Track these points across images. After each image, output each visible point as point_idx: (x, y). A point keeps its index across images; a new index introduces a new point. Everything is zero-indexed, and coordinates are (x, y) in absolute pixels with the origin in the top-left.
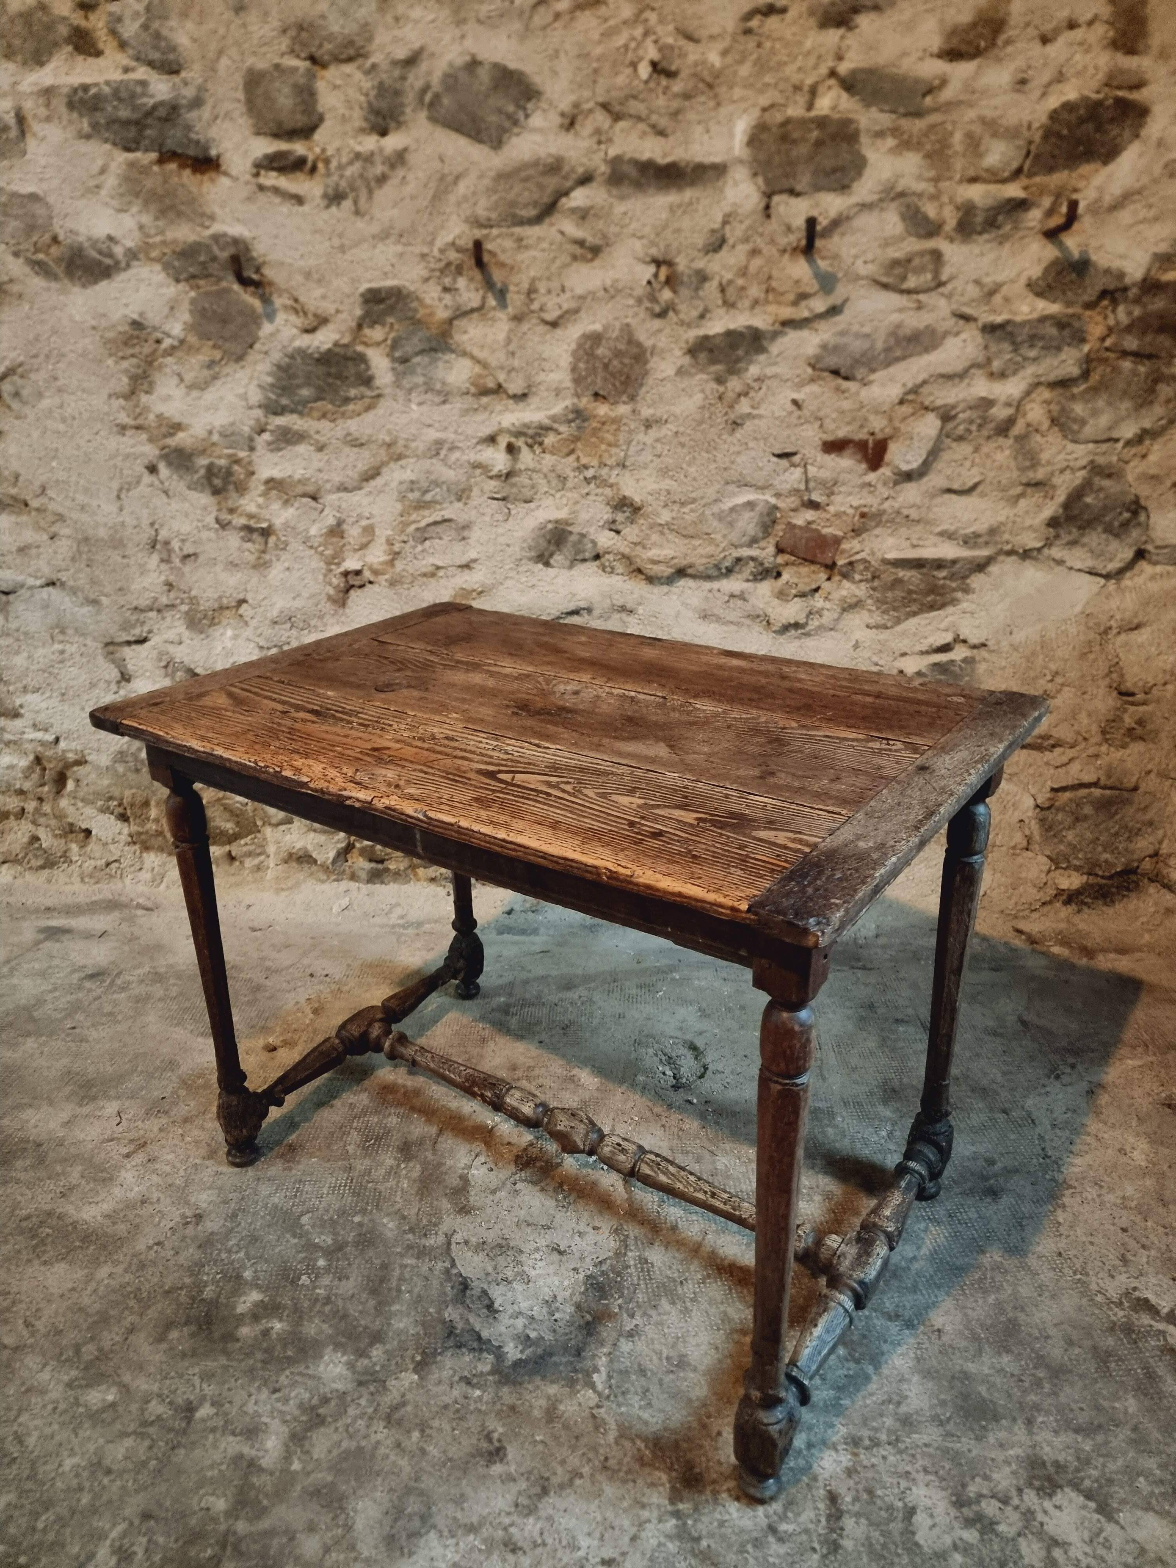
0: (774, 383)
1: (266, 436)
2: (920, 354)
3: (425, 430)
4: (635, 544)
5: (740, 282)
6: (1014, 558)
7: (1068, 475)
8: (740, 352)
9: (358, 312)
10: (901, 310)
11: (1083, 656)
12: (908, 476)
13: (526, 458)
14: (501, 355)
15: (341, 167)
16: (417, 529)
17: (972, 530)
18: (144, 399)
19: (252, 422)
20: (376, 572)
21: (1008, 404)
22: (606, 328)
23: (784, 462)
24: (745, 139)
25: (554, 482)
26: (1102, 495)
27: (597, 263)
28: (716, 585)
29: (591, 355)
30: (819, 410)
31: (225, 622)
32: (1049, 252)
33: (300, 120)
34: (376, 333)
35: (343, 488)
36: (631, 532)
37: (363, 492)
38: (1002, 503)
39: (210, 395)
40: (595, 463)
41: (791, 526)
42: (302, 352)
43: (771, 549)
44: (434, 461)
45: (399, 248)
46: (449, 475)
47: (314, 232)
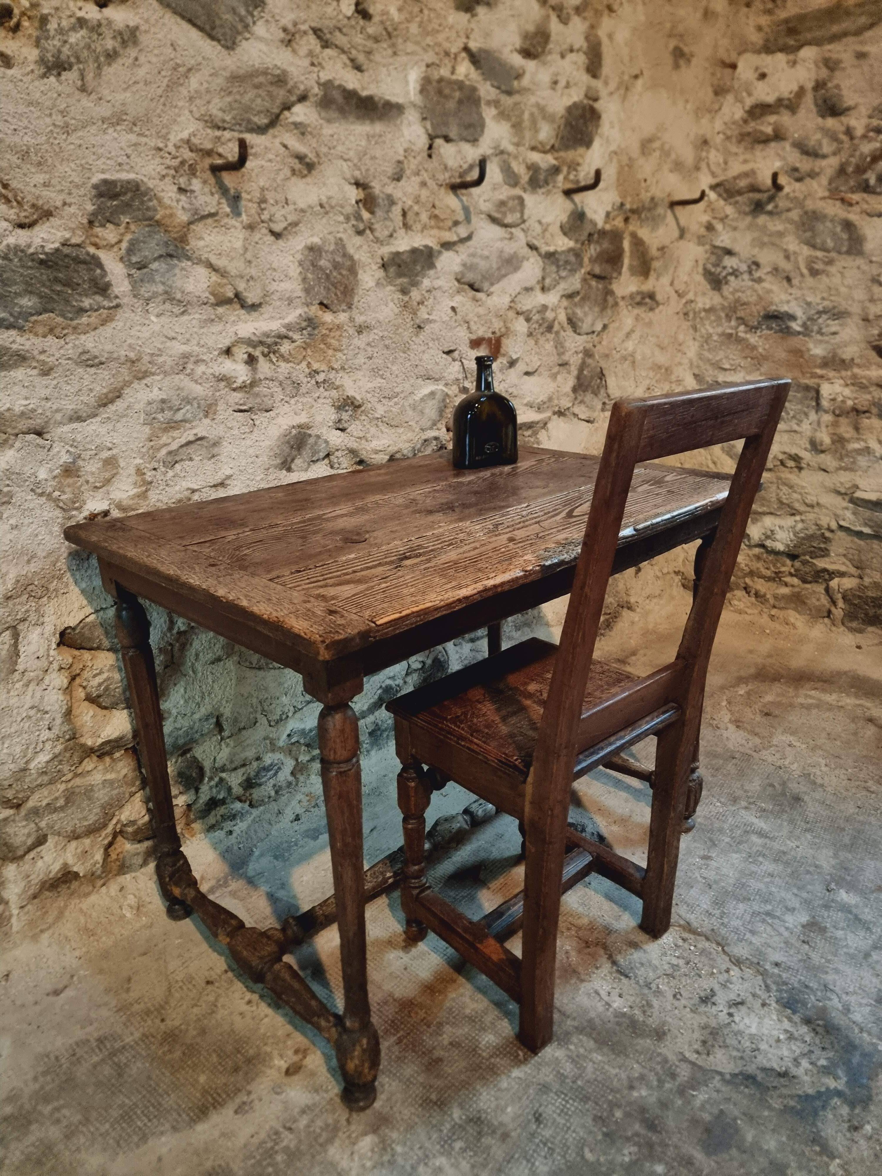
0: (438, 294)
2: (512, 273)
3: (170, 344)
5: (416, 208)
6: (559, 416)
7: (576, 357)
8: (418, 268)
9: (90, 207)
10: (502, 240)
12: (512, 363)
13: (264, 367)
14: (239, 264)
16: (170, 453)
17: (541, 399)
21: (553, 309)
22: (323, 241)
23: (449, 358)
24: (418, 88)
25: (289, 389)
26: (589, 369)
27: (309, 179)
30: (465, 315)
32: (568, 206)
34: (110, 234)
35: (77, 418)
36: (355, 428)
37: (98, 419)
38: (550, 379)
40: (324, 367)
43: (444, 429)
44: (182, 377)
45: (133, 138)
46: (198, 390)
47: (31, 104)
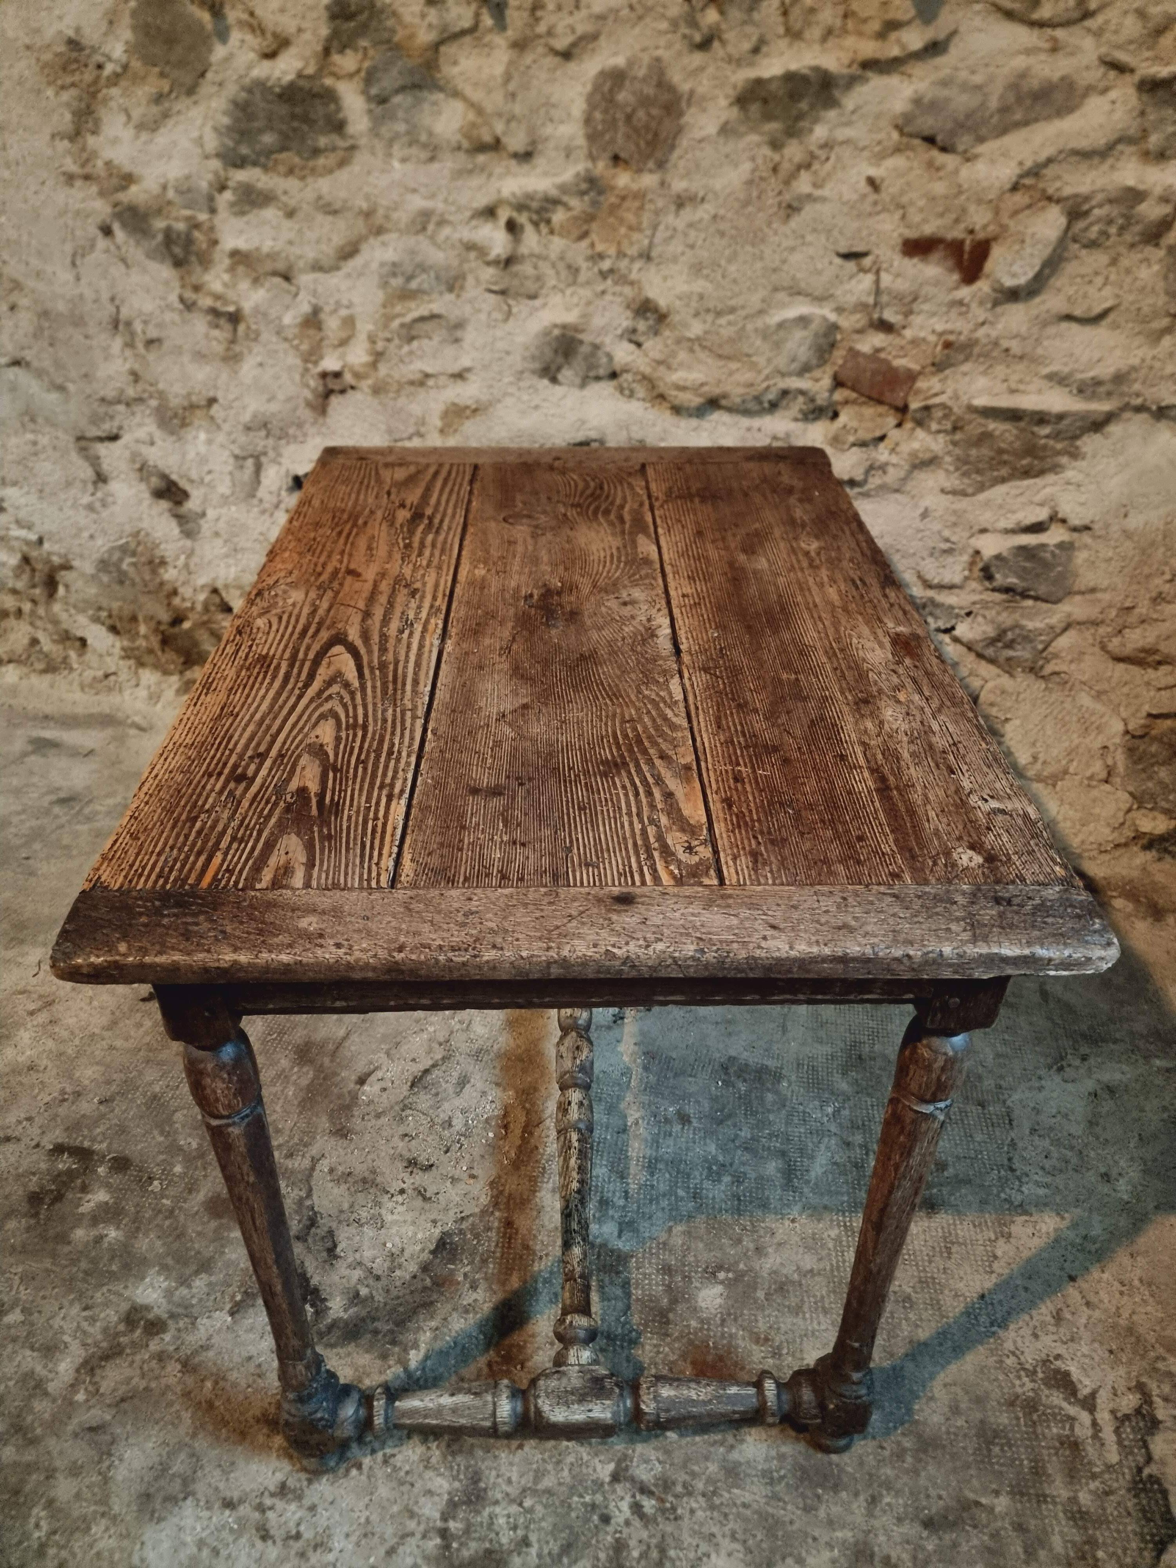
0: (846, 152)
1: (228, 195)
2: (1050, 118)
3: (409, 197)
4: (659, 363)
8: (804, 106)
9: (324, 31)
10: (1029, 52)
12: (1014, 295)
13: (531, 240)
14: (499, 97)
16: (402, 325)
18: (91, 141)
19: (210, 176)
20: (357, 376)
22: (631, 63)
23: (851, 266)
25: (564, 273)
28: (757, 421)
29: (610, 101)
30: (902, 193)
31: (196, 423)
34: (349, 61)
35: (318, 267)
36: (655, 348)
37: (340, 273)
39: (162, 139)
40: (612, 251)
41: (855, 354)
42: (261, 85)
43: (827, 382)
44: (420, 237)
46: (437, 257)
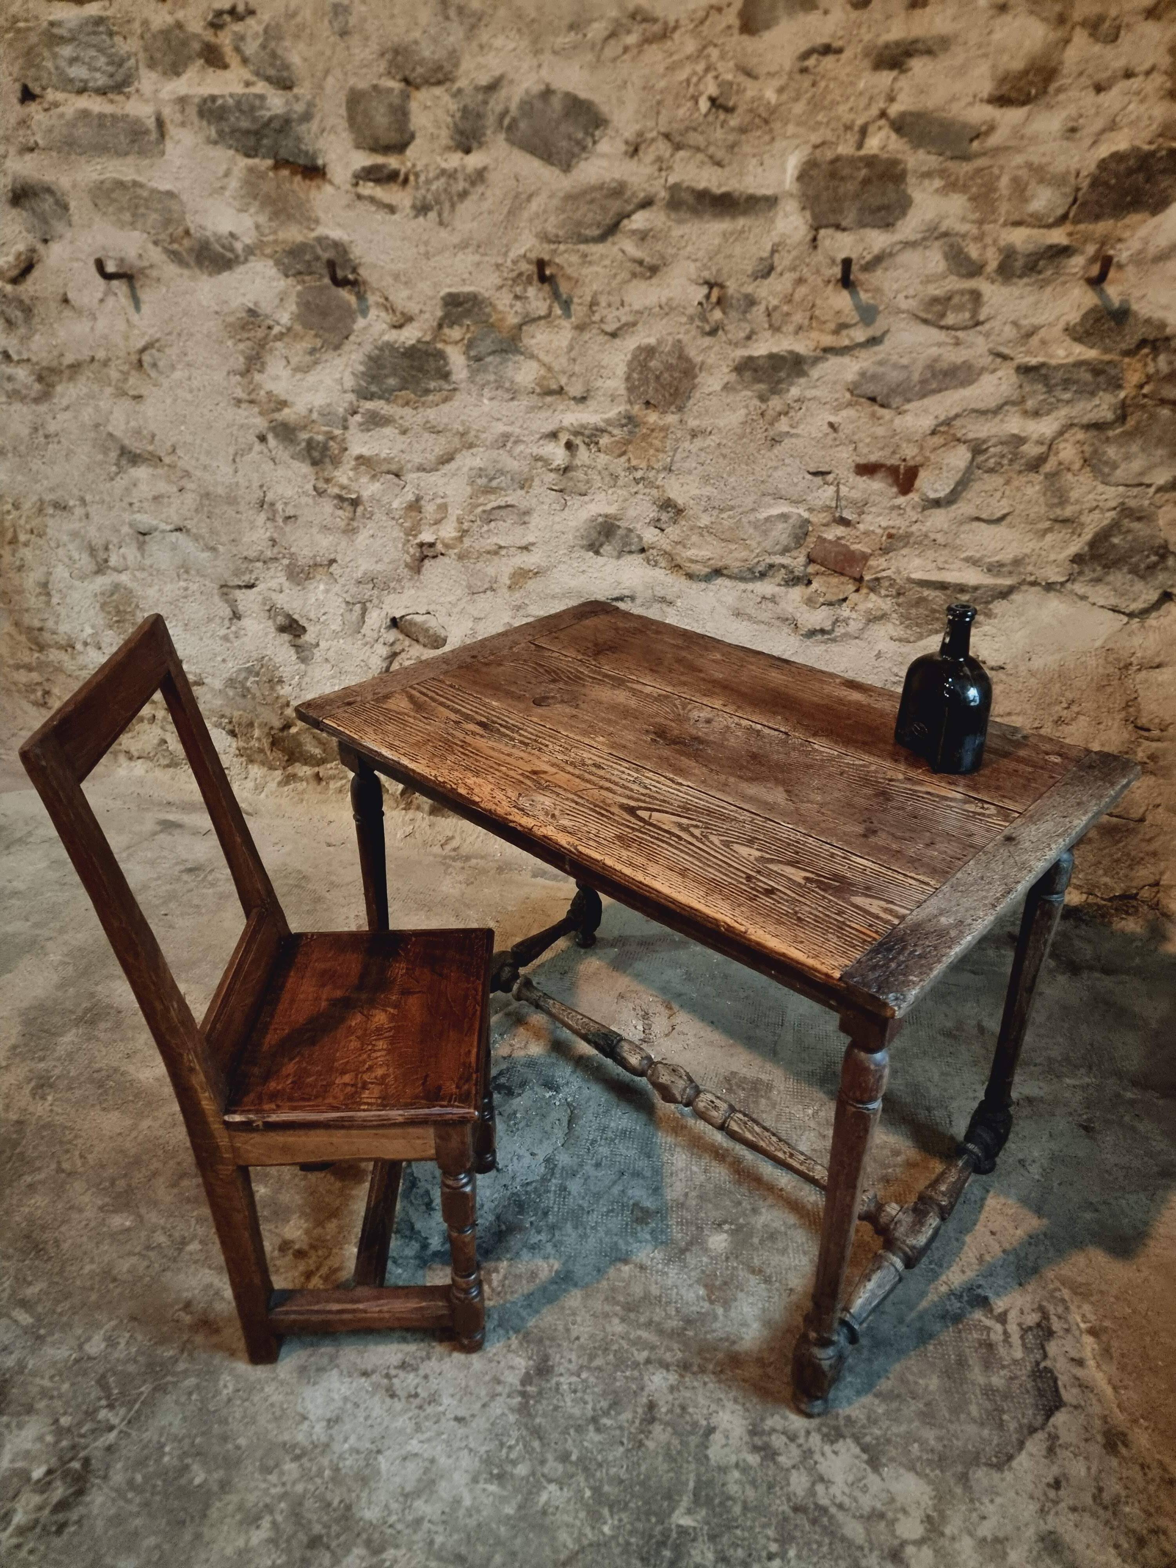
0: (813, 405)
1: (358, 418)
2: (955, 387)
3: (494, 424)
4: (677, 543)
5: (785, 308)
6: (1037, 588)
7: (1096, 515)
8: (782, 374)
9: (439, 313)
10: (939, 345)
11: (1100, 688)
12: (937, 503)
13: (583, 455)
14: (564, 360)
15: (428, 182)
16: (484, 511)
17: (997, 558)
18: (257, 377)
19: (346, 405)
20: (447, 546)
21: (1040, 443)
22: (660, 342)
23: (818, 480)
24: (796, 173)
25: (607, 479)
26: (1130, 537)
27: (654, 281)
28: (750, 586)
29: (644, 366)
30: (854, 433)
31: (318, 577)
32: (1088, 299)
33: (393, 137)
34: (455, 333)
35: (421, 469)
36: (674, 532)
38: (1030, 535)
39: (311, 378)
40: (643, 465)
41: (823, 540)
42: (390, 346)
43: (802, 559)
44: (501, 451)
45: (477, 258)
46: (513, 465)
47: (403, 239)
